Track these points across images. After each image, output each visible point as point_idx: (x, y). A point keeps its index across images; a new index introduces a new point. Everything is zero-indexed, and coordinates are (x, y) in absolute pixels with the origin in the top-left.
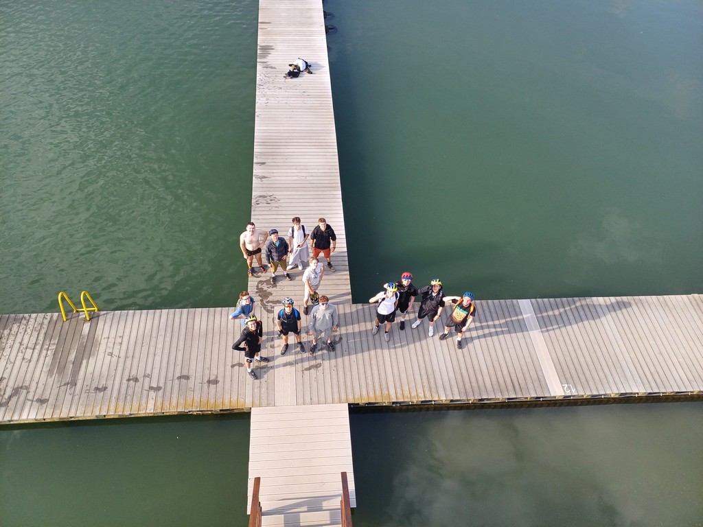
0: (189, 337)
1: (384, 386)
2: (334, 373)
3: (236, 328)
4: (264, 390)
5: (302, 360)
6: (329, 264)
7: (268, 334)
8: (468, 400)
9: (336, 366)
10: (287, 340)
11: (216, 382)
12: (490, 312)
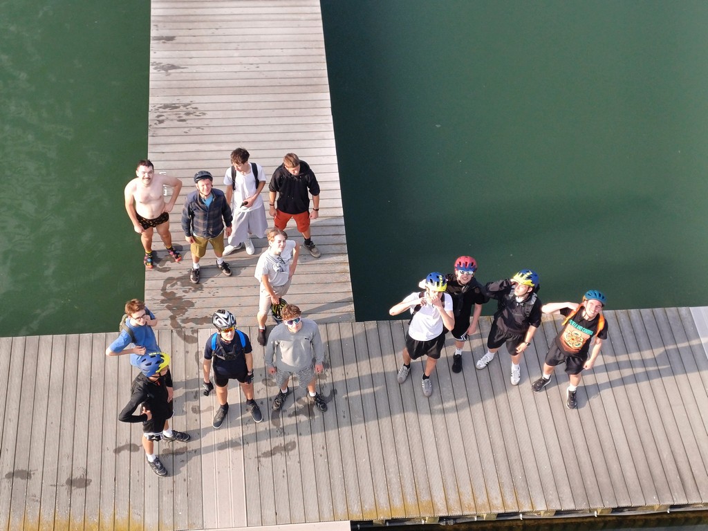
0: (28, 394)
1: (422, 485)
2: (322, 462)
3: (122, 375)
4: (180, 497)
5: (257, 437)
6: (308, 243)
7: (186, 384)
8: (590, 511)
9: (326, 447)
10: (224, 395)
11: (85, 483)
12: (634, 333)
